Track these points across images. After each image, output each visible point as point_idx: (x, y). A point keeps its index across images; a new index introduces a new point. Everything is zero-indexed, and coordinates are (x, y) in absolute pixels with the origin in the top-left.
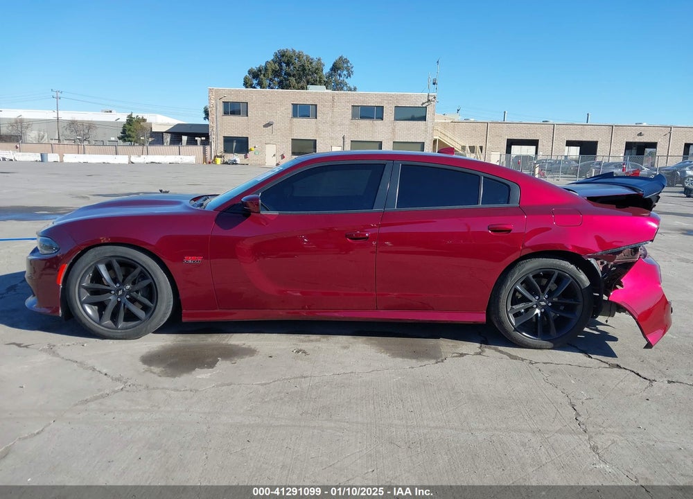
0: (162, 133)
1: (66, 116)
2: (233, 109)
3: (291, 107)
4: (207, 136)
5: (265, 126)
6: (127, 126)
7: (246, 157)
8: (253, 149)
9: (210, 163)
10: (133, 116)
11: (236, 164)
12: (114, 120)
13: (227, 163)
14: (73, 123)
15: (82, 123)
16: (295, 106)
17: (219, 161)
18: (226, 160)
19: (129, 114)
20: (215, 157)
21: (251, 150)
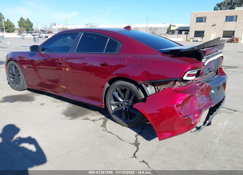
0: (174, 30)
1: (150, 26)
2: (200, 20)
3: (225, 17)
4: (188, 31)
5: (213, 26)
6: (169, 28)
7: (202, 39)
8: (206, 35)
9: (188, 41)
10: (171, 25)
11: (198, 41)
12: (165, 27)
13: (194, 41)
14: (151, 28)
15: (154, 28)
16: (227, 17)
17: (191, 40)
18: (194, 40)
19: (170, 24)
20: (190, 39)
21: (205, 36)
